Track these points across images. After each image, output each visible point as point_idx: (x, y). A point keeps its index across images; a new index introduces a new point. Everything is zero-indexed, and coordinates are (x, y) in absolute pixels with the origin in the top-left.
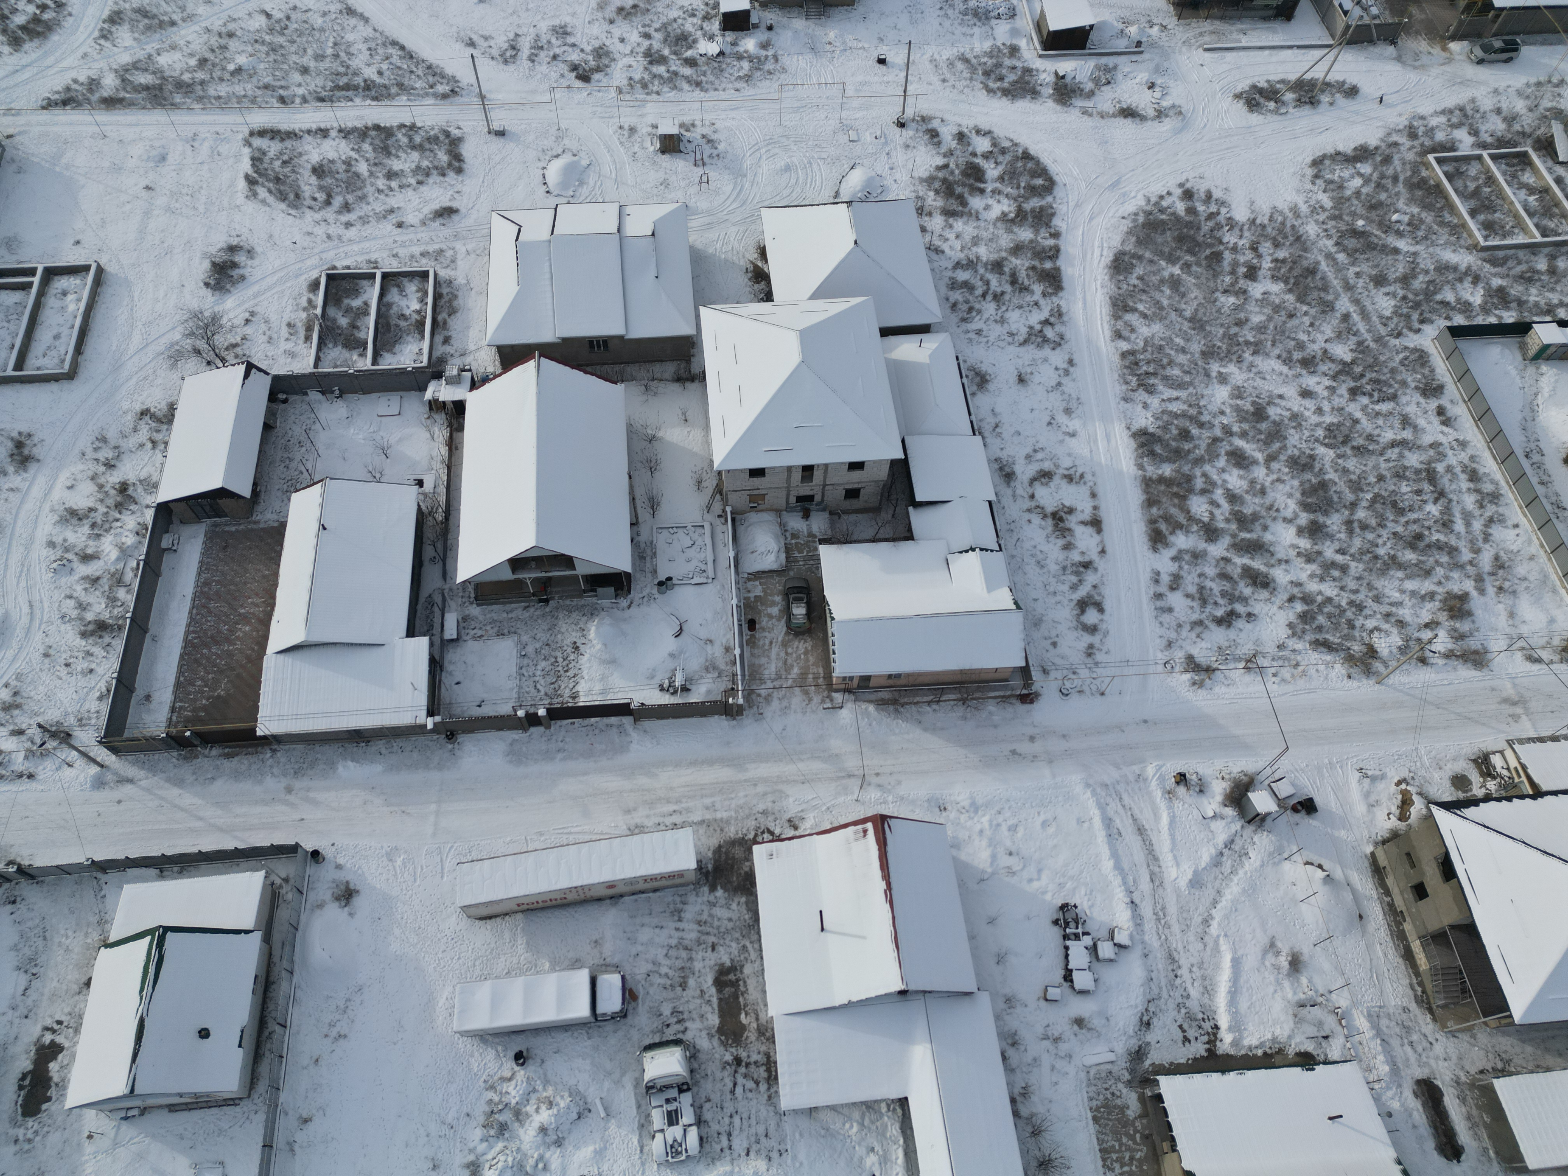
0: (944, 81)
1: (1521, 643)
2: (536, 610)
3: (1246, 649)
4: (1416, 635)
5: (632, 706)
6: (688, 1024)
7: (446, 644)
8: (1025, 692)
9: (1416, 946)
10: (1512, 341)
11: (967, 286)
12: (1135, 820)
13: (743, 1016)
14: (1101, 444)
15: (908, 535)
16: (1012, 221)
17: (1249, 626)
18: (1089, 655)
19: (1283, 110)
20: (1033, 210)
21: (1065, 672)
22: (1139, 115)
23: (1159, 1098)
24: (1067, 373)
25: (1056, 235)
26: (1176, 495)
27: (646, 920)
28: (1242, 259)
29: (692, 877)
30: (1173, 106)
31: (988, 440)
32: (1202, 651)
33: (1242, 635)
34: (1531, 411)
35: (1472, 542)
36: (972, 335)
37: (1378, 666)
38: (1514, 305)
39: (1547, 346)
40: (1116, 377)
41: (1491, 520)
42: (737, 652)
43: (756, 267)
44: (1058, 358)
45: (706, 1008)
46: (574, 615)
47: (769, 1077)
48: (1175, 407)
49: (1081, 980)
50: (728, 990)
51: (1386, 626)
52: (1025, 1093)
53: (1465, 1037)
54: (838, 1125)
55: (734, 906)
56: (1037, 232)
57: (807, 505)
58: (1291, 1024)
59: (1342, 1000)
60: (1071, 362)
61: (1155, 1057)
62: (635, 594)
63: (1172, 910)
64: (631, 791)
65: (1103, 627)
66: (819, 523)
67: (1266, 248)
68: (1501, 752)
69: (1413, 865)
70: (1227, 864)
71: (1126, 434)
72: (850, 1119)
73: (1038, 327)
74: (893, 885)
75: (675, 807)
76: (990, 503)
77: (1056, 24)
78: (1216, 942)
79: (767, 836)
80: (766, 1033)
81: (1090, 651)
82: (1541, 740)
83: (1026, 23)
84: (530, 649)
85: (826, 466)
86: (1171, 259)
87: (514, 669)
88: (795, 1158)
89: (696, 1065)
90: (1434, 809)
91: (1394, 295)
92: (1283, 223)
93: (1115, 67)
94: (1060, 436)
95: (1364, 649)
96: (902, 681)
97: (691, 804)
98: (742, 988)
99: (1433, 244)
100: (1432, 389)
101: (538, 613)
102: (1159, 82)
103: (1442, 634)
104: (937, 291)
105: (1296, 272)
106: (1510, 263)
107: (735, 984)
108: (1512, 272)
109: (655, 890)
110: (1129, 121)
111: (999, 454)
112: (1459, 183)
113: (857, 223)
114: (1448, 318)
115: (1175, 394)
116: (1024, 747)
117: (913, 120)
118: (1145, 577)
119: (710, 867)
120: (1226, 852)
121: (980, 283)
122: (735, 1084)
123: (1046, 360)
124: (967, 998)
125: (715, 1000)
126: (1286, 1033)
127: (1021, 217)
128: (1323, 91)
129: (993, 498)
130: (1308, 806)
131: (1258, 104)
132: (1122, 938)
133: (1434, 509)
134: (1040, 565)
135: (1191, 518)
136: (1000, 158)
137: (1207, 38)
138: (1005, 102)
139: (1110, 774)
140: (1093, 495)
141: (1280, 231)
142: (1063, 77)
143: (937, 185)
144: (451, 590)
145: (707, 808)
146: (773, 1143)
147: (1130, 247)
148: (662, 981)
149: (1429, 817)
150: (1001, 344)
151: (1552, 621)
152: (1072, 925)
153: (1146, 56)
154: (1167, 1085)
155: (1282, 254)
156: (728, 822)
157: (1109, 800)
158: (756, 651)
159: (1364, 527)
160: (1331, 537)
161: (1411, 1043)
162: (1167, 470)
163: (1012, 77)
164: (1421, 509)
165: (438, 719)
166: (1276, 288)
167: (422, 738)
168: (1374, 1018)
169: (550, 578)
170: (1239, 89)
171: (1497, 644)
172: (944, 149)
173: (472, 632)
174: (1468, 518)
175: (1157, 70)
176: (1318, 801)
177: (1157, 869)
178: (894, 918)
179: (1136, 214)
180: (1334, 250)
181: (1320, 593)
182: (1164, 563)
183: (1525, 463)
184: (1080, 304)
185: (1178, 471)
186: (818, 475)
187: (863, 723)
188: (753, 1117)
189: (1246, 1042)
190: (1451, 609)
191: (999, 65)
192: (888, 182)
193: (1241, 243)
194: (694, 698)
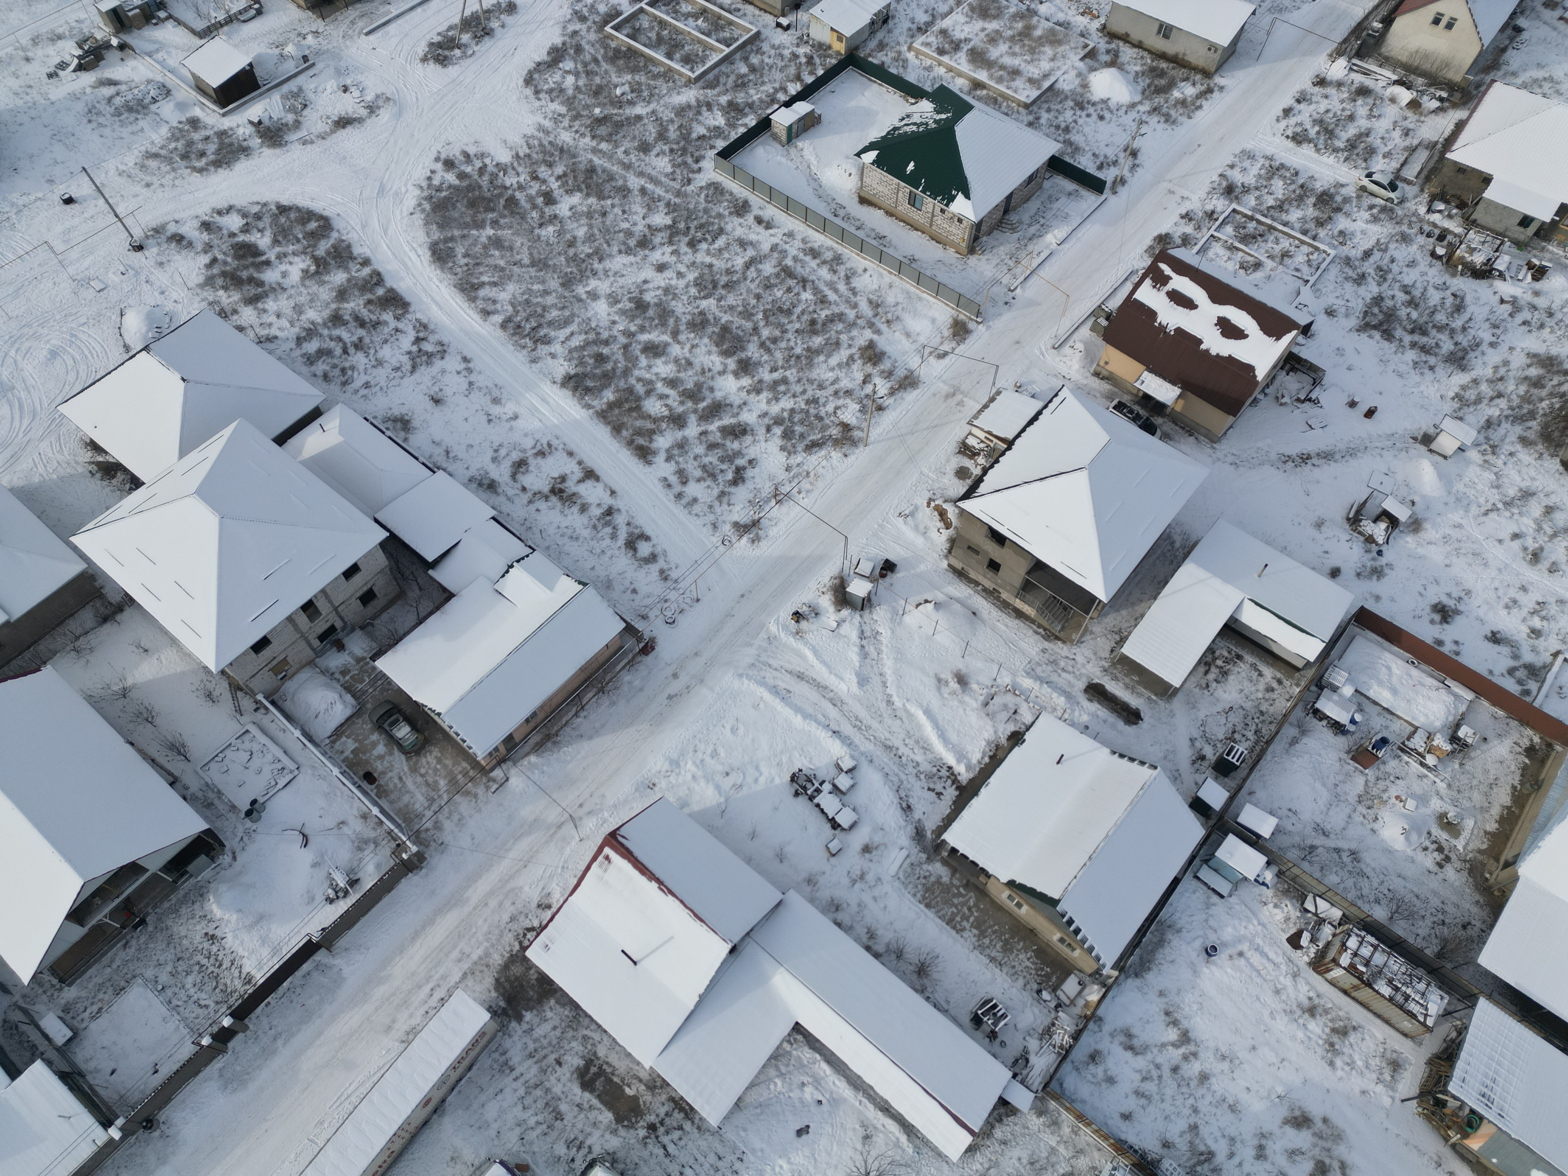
0: (148, 185)
1: (927, 350)
2: (138, 939)
3: (767, 489)
4: (863, 394)
5: (314, 940)
6: (588, 1142)
7: (64, 1050)
8: (641, 645)
9: (1019, 604)
10: (765, 137)
11: (322, 353)
12: (790, 673)
13: (627, 1090)
14: (544, 409)
15: (448, 596)
16: (317, 272)
17: (756, 470)
18: (666, 579)
19: (470, 52)
20: (328, 253)
21: (659, 606)
22: (355, 120)
23: (954, 851)
24: (469, 370)
25: (366, 262)
26: (631, 410)
27: (483, 1098)
28: (533, 192)
29: (494, 1026)
30: (378, 96)
31: (450, 469)
32: (740, 513)
33: (757, 480)
34: (814, 179)
35: (848, 302)
36: (364, 392)
37: (856, 434)
38: (747, 110)
39: (790, 126)
40: (512, 348)
41: (848, 278)
42: (375, 811)
43: (98, 464)
44: (452, 363)
45: (593, 1115)
46: (183, 910)
47: (686, 1114)
48: (577, 341)
49: (844, 819)
50: (599, 1084)
51: (840, 402)
52: (871, 935)
53: (1088, 637)
54: (766, 1094)
55: (549, 1014)
56: (347, 269)
57: (333, 637)
58: (990, 723)
59: (1005, 679)
60: (465, 360)
61: (931, 825)
62: (230, 843)
63: (863, 714)
64: (377, 1009)
65: (658, 550)
66: (358, 645)
67: (543, 171)
68: (970, 434)
69: (977, 553)
70: (871, 649)
71: (556, 388)
72: (770, 1080)
73: (415, 349)
74: (662, 878)
75: (430, 986)
76: (494, 518)
77: (216, 80)
78: (906, 711)
79: (530, 936)
80: (657, 1084)
81: (664, 576)
82: (986, 406)
83: (185, 93)
84: (164, 978)
85: (323, 591)
86: (480, 225)
87: (163, 1010)
88: (754, 1151)
89: (621, 1166)
90: (960, 504)
91: (661, 153)
92: (541, 145)
93: (300, 89)
94: (507, 425)
95: (839, 428)
96: (541, 716)
97: (442, 970)
98: (609, 1070)
99: (661, 97)
100: (741, 208)
101: (143, 939)
102: (348, 82)
103: (878, 380)
104: (300, 374)
105: (581, 178)
106: (723, 80)
107: (601, 1072)
108: (729, 86)
109: (470, 1068)
110: (349, 129)
111: (469, 474)
112: (643, 38)
113: (169, 362)
114: (712, 147)
115: (567, 331)
116: (675, 687)
117: (147, 237)
118: (658, 488)
119: (502, 1004)
120: (864, 642)
121: (333, 344)
122: (665, 1148)
123: (443, 371)
124: (781, 908)
125: (595, 1102)
126: (991, 731)
127: (322, 266)
128: (489, 19)
129: (493, 513)
130: (888, 567)
131: (446, 58)
132: (847, 764)
133: (807, 295)
134: (574, 538)
135: (655, 420)
136: (261, 225)
137: (360, 24)
138: (222, 173)
139: (748, 655)
140: (571, 454)
141: (544, 152)
142: (260, 122)
143: (220, 282)
144: (24, 996)
145: (459, 961)
146: (730, 1158)
147: (436, 235)
148: (538, 1131)
149: (963, 512)
150: (394, 382)
151: (933, 321)
152: (809, 785)
153: (320, 66)
154: (953, 837)
155: (559, 170)
156: (487, 954)
157: (762, 673)
158: (392, 797)
159: (775, 341)
160: (759, 364)
161: (1063, 670)
162: (609, 395)
163: (211, 148)
164: (799, 301)
165: (120, 1122)
166: (576, 199)
167: (118, 1155)
168: (1031, 673)
169: (128, 899)
170: (421, 54)
171: (914, 362)
172: (199, 247)
173: (86, 1014)
174: (832, 286)
175: (339, 72)
176: (892, 558)
177: (831, 695)
178: (682, 902)
179: (420, 205)
180: (594, 143)
181: (783, 410)
182: (663, 468)
183: (838, 221)
184: (434, 308)
185: (618, 391)
186: (322, 605)
187: (536, 775)
188: (699, 1156)
189: (974, 761)
190: (870, 359)
191: (190, 143)
192: (169, 306)
193: (522, 179)
194: (368, 882)
